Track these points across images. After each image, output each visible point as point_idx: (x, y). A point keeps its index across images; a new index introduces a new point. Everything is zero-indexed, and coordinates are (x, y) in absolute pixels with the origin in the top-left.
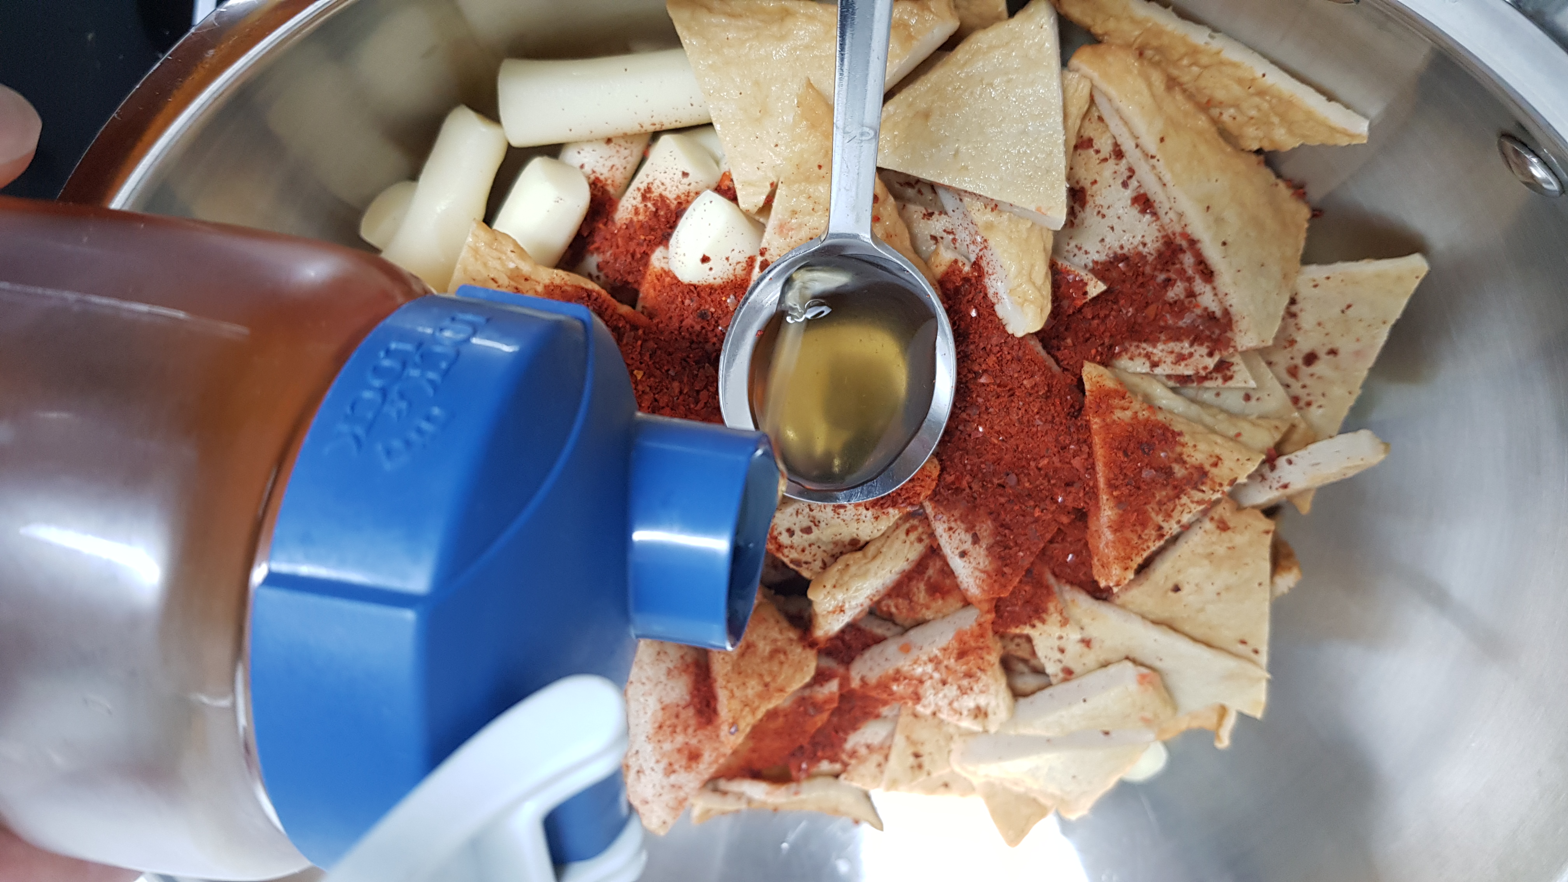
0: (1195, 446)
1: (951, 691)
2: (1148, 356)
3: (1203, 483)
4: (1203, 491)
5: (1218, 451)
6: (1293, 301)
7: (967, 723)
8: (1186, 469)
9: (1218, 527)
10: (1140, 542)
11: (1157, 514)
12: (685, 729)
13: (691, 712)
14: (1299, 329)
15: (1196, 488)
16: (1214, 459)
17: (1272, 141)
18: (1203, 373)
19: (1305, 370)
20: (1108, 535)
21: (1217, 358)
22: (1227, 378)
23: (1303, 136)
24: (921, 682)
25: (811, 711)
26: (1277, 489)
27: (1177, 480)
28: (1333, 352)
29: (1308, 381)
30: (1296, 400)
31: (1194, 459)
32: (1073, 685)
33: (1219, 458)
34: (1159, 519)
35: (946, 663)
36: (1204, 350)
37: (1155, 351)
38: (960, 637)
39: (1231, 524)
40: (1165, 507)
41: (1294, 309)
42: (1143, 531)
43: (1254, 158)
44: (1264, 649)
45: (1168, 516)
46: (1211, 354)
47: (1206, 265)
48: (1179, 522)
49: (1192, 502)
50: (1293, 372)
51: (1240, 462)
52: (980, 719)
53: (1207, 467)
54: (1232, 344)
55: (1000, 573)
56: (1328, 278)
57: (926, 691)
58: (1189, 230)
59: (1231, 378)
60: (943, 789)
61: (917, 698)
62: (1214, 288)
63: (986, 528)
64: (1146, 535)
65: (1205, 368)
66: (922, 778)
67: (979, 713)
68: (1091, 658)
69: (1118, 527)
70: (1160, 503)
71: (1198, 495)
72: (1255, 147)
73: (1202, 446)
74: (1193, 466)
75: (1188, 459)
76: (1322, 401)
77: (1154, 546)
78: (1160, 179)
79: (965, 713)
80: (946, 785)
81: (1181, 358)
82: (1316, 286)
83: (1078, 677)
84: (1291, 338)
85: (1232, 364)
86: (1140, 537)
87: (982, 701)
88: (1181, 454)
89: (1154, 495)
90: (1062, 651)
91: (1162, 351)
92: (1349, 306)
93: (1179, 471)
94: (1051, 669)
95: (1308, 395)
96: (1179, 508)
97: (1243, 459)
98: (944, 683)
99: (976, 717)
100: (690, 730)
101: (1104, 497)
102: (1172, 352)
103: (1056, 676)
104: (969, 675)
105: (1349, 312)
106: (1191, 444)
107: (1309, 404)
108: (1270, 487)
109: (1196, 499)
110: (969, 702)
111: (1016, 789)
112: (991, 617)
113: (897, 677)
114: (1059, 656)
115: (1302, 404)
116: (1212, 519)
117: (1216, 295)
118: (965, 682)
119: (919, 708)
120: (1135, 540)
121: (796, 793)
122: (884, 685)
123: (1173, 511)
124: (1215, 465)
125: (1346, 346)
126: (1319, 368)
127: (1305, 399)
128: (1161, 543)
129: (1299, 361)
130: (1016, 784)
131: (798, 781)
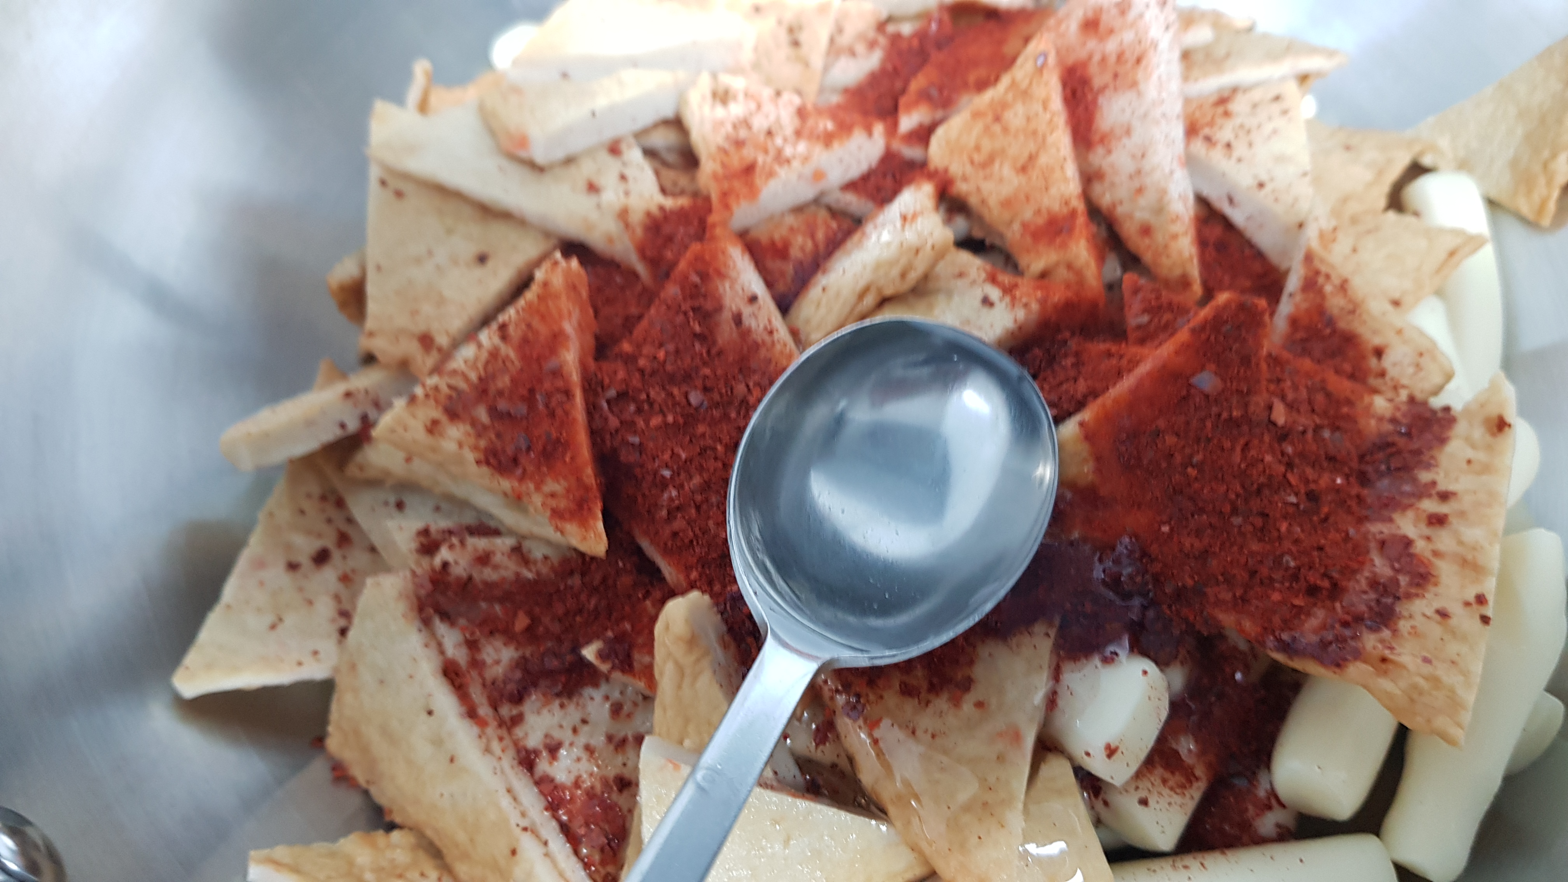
0: (461, 447)
1: (759, 123)
2: (525, 562)
3: (450, 397)
4: (449, 387)
5: (432, 441)
6: (343, 632)
7: (737, 83)
8: (471, 417)
9: (431, 338)
10: (529, 319)
11: (507, 356)
12: (1104, 60)
13: (1097, 81)
14: (335, 596)
15: (459, 392)
16: (436, 429)
17: (374, 845)
18: (455, 540)
19: (329, 542)
20: (569, 327)
21: (437, 561)
23: (332, 855)
24: (798, 134)
25: (934, 92)
27: (483, 401)
28: (294, 566)
30: (339, 504)
31: (462, 430)
32: (609, 134)
33: (430, 431)
34: (505, 350)
35: (769, 159)
36: (454, 570)
37: (517, 568)
38: (753, 192)
39: (415, 343)
40: (498, 366)
41: (342, 622)
42: (525, 333)
43: (398, 819)
44: (373, 188)
46: (445, 565)
47: (453, 684)
48: (480, 346)
49: (462, 373)
50: (343, 540)
51: (402, 425)
52: (721, 91)
53: (445, 419)
54: (416, 579)
55: (705, 276)
56: (300, 664)
57: (791, 122)
58: (476, 730)
59: (419, 533)
60: (761, 4)
61: (801, 113)
62: (442, 653)
63: (726, 333)
64: (521, 328)
65: (452, 546)
66: (788, 16)
67: (722, 97)
68: (586, 169)
69: (557, 339)
70: (504, 370)
71: (456, 381)
72: (396, 835)
73: (452, 446)
74: (463, 420)
75: (470, 429)
76: (305, 503)
77: (511, 314)
78: (515, 799)
79: (741, 97)
80: (758, 9)
81: (484, 559)
82: (315, 653)
83: (602, 145)
84: (345, 584)
85: (417, 551)
87: (720, 112)
88: (479, 435)
89: (513, 380)
90: (623, 177)
91: (507, 569)
92: (273, 627)
93: (481, 413)
94: (634, 155)
95: (323, 510)
97: (398, 429)
98: (770, 133)
99: (727, 92)
100: (1097, 58)
101: (575, 377)
102: (495, 567)
103: (629, 147)
104: (739, 144)
105: (273, 620)
106: (466, 449)
107: (323, 498)
109: (458, 376)
110: (736, 109)
112: (713, 218)
113: (828, 139)
114: (627, 172)
115: (331, 497)
116: (438, 349)
117: (440, 645)
118: (743, 134)
119: (797, 101)
120: (535, 322)
122: (844, 129)
123: (488, 360)
124: (435, 423)
125: (277, 575)
126: (311, 546)
127: (328, 505)
128: (502, 318)
129: (336, 554)
131: (940, 6)
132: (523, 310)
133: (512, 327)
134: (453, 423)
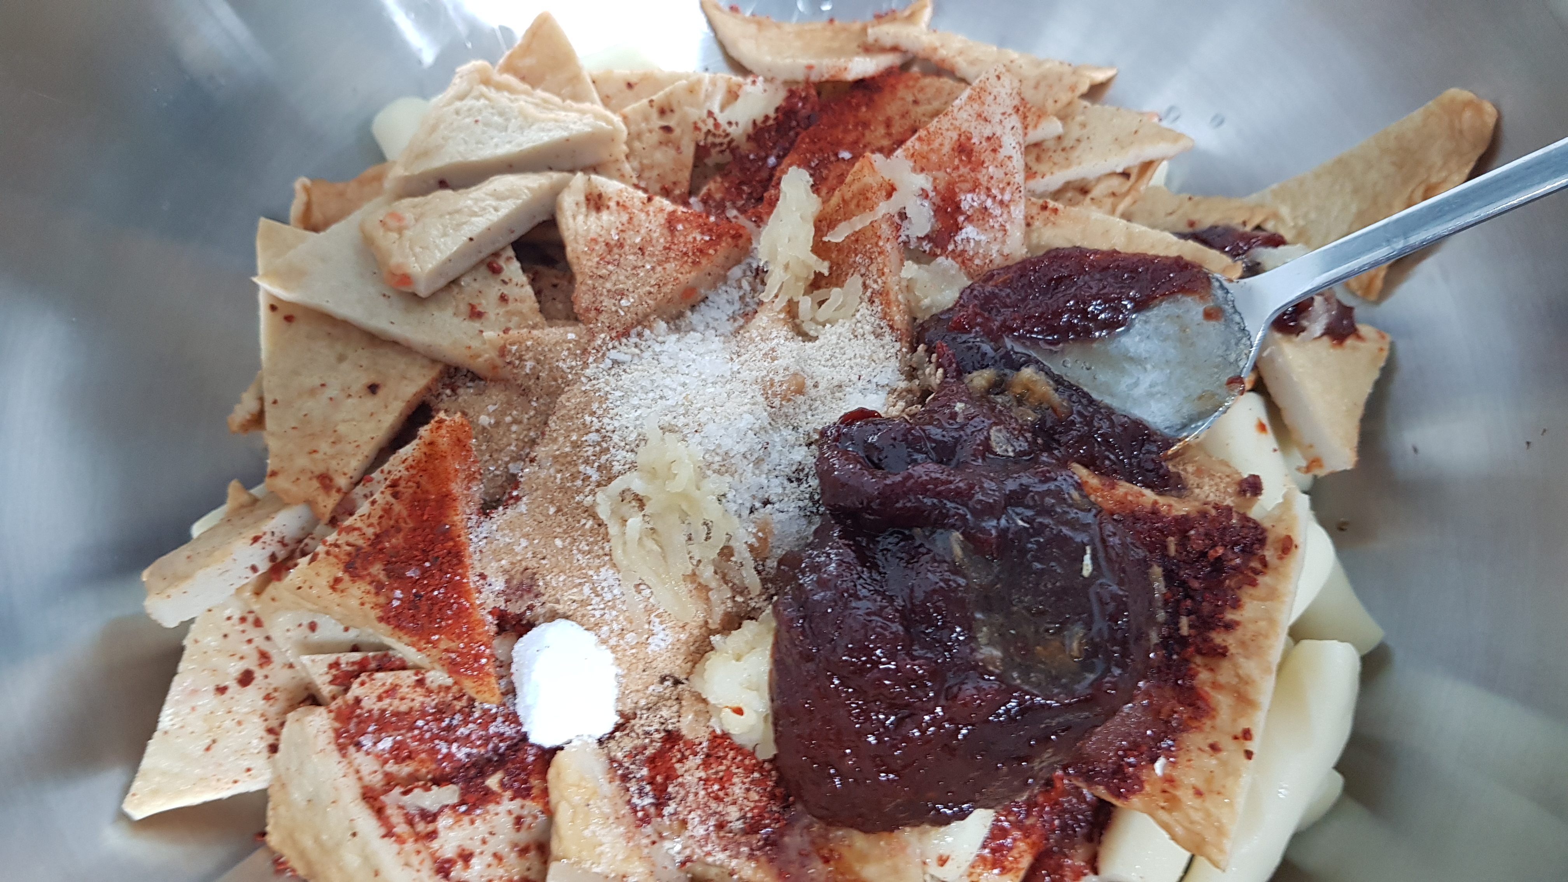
0: (362, 604)
2: (429, 692)
3: (349, 554)
4: (348, 544)
5: (335, 596)
6: (274, 748)
8: (369, 574)
9: (331, 480)
10: (418, 479)
11: (399, 514)
14: (262, 715)
15: (358, 549)
16: (340, 586)
18: (365, 675)
19: (251, 663)
20: (456, 488)
21: (350, 696)
22: (335, 665)
24: (667, 250)
26: (265, 534)
27: (381, 560)
28: (221, 690)
29: (245, 648)
30: (258, 623)
31: (363, 589)
32: (486, 250)
33: (333, 588)
34: (398, 507)
36: (367, 703)
37: (421, 699)
39: (316, 484)
40: (392, 522)
41: (271, 739)
42: (415, 493)
44: (263, 311)
45: (388, 510)
46: (358, 701)
47: (372, 807)
48: (374, 494)
49: (358, 529)
50: (265, 658)
51: (308, 584)
53: (346, 577)
54: (332, 715)
56: (235, 782)
57: (662, 235)
58: (396, 847)
59: (331, 666)
60: (633, 80)
61: (672, 222)
62: (360, 779)
64: (411, 487)
65: (363, 684)
66: (658, 96)
68: (467, 293)
69: (446, 500)
70: (399, 530)
71: (354, 538)
73: (354, 603)
74: (361, 577)
75: (368, 587)
76: (226, 627)
79: (613, 205)
80: (630, 85)
81: (391, 691)
82: (249, 770)
83: (482, 262)
84: (271, 702)
85: (331, 682)
86: (418, 485)
87: (593, 223)
88: (377, 594)
89: (406, 540)
90: (503, 298)
91: (413, 700)
92: (208, 749)
93: (377, 569)
94: (514, 269)
95: (243, 631)
96: (374, 520)
97: (306, 587)
99: (600, 196)
102: (402, 699)
103: (509, 259)
105: (208, 741)
106: (368, 606)
107: (243, 620)
108: (273, 533)
109: (356, 533)
110: (609, 221)
111: (546, 95)
114: (506, 290)
115: (251, 618)
116: (339, 490)
117: (358, 772)
120: (424, 481)
121: (810, 67)
123: (381, 517)
124: (337, 580)
125: (208, 701)
126: (236, 668)
127: (248, 626)
129: (259, 674)
130: (545, 101)
131: (807, 83)
132: (411, 467)
133: (402, 483)
134: (354, 582)
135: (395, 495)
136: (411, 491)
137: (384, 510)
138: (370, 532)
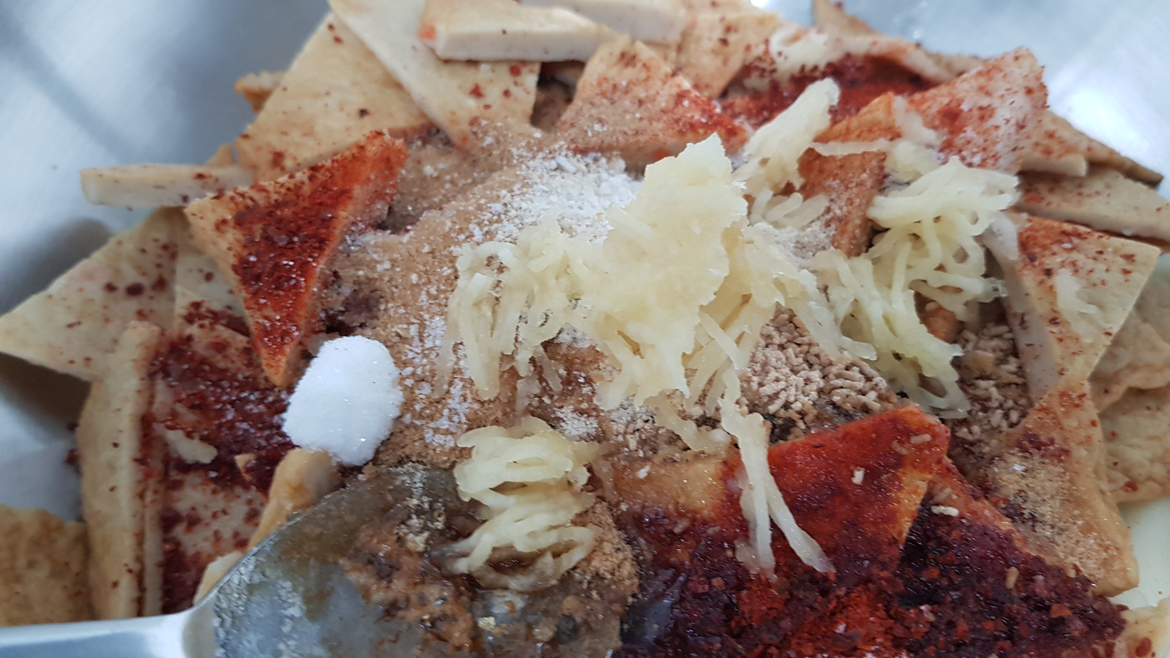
0: (229, 249)
5: (214, 235)
8: (250, 229)
9: (283, 157)
11: (304, 193)
15: (256, 206)
16: (223, 228)
22: (198, 304)
26: (210, 176)
28: (111, 288)
29: (152, 269)
31: (236, 236)
33: (218, 226)
34: (306, 187)
36: (194, 345)
37: (240, 365)
39: (269, 157)
40: (294, 197)
42: (326, 181)
44: (323, 27)
46: (191, 337)
47: (143, 430)
49: (267, 192)
50: (160, 284)
51: (202, 214)
53: (232, 223)
54: (163, 338)
57: (667, 101)
58: (140, 476)
59: (196, 304)
61: (680, 97)
62: (149, 405)
65: (202, 326)
66: (732, 17)
67: (627, 60)
68: (481, 75)
69: (343, 196)
70: (294, 203)
71: (259, 196)
73: (225, 245)
74: (243, 229)
75: (242, 238)
76: (149, 245)
82: (88, 359)
83: (507, 61)
85: (183, 316)
87: (614, 72)
88: (245, 246)
89: (294, 214)
90: (507, 93)
91: (233, 362)
92: (70, 326)
94: (530, 80)
95: (159, 256)
96: (283, 190)
97: (198, 216)
102: (226, 357)
103: (532, 71)
105: (72, 319)
106: (232, 253)
107: (166, 247)
108: (217, 180)
110: (629, 74)
117: (152, 397)
125: (95, 290)
126: (133, 278)
127: (166, 254)
129: (148, 292)
132: (337, 161)
133: (322, 171)
134: (234, 228)
135: (311, 178)
136: (324, 179)
137: (295, 185)
138: (275, 197)
